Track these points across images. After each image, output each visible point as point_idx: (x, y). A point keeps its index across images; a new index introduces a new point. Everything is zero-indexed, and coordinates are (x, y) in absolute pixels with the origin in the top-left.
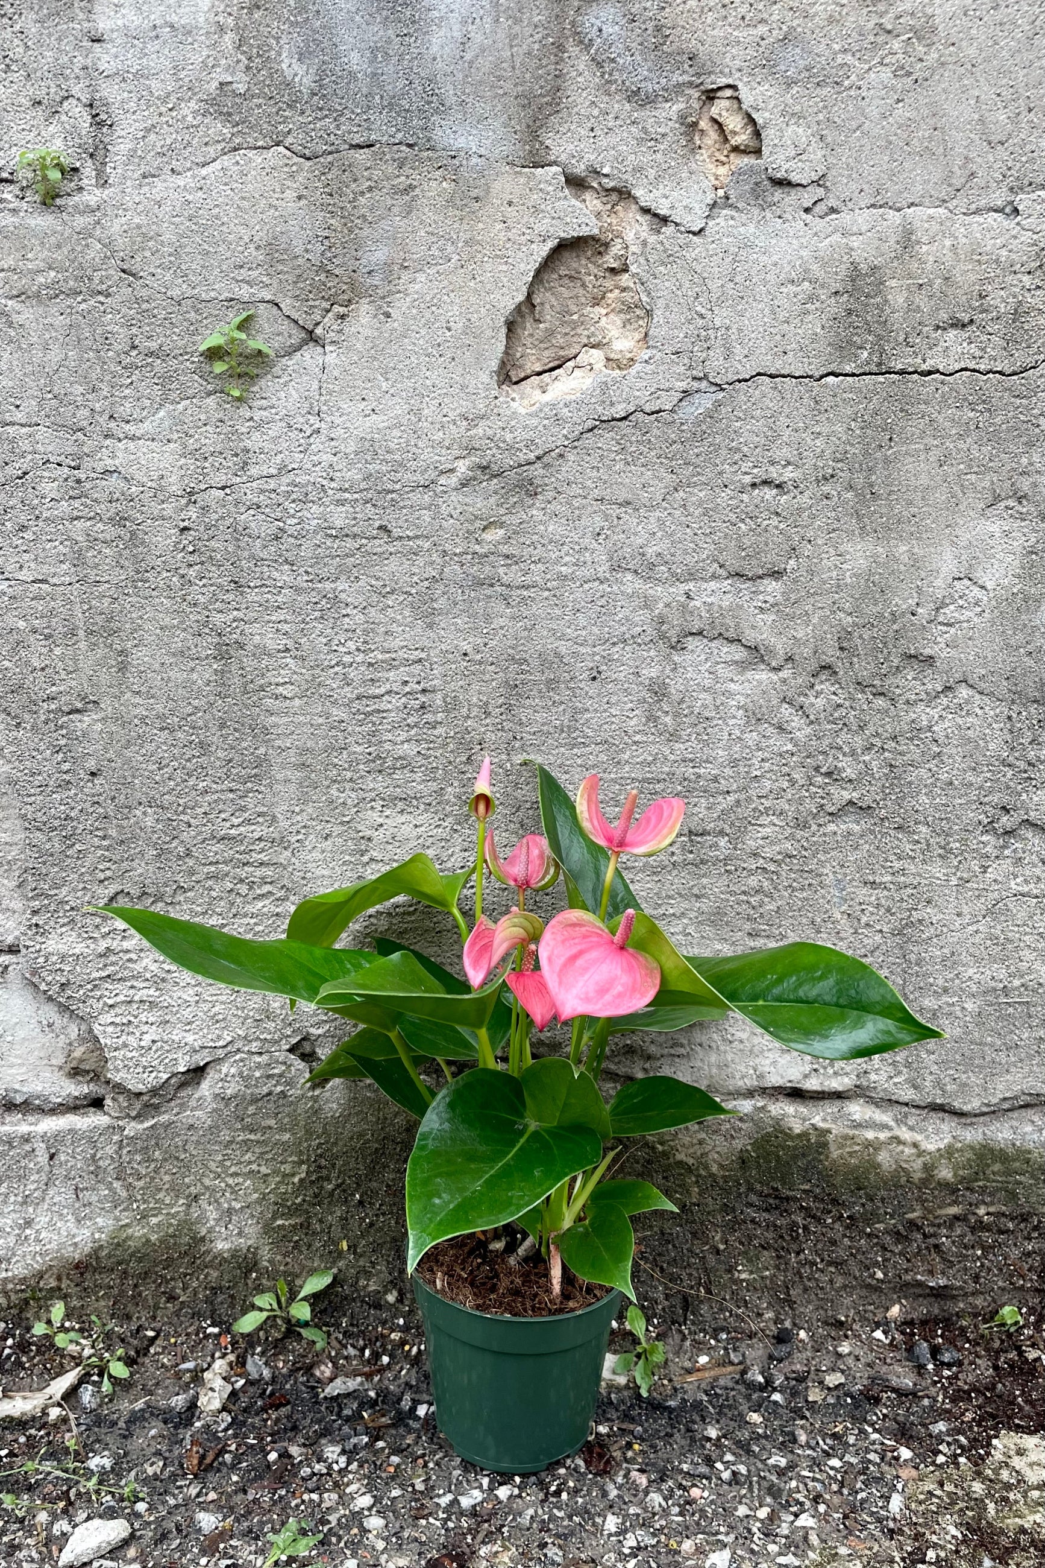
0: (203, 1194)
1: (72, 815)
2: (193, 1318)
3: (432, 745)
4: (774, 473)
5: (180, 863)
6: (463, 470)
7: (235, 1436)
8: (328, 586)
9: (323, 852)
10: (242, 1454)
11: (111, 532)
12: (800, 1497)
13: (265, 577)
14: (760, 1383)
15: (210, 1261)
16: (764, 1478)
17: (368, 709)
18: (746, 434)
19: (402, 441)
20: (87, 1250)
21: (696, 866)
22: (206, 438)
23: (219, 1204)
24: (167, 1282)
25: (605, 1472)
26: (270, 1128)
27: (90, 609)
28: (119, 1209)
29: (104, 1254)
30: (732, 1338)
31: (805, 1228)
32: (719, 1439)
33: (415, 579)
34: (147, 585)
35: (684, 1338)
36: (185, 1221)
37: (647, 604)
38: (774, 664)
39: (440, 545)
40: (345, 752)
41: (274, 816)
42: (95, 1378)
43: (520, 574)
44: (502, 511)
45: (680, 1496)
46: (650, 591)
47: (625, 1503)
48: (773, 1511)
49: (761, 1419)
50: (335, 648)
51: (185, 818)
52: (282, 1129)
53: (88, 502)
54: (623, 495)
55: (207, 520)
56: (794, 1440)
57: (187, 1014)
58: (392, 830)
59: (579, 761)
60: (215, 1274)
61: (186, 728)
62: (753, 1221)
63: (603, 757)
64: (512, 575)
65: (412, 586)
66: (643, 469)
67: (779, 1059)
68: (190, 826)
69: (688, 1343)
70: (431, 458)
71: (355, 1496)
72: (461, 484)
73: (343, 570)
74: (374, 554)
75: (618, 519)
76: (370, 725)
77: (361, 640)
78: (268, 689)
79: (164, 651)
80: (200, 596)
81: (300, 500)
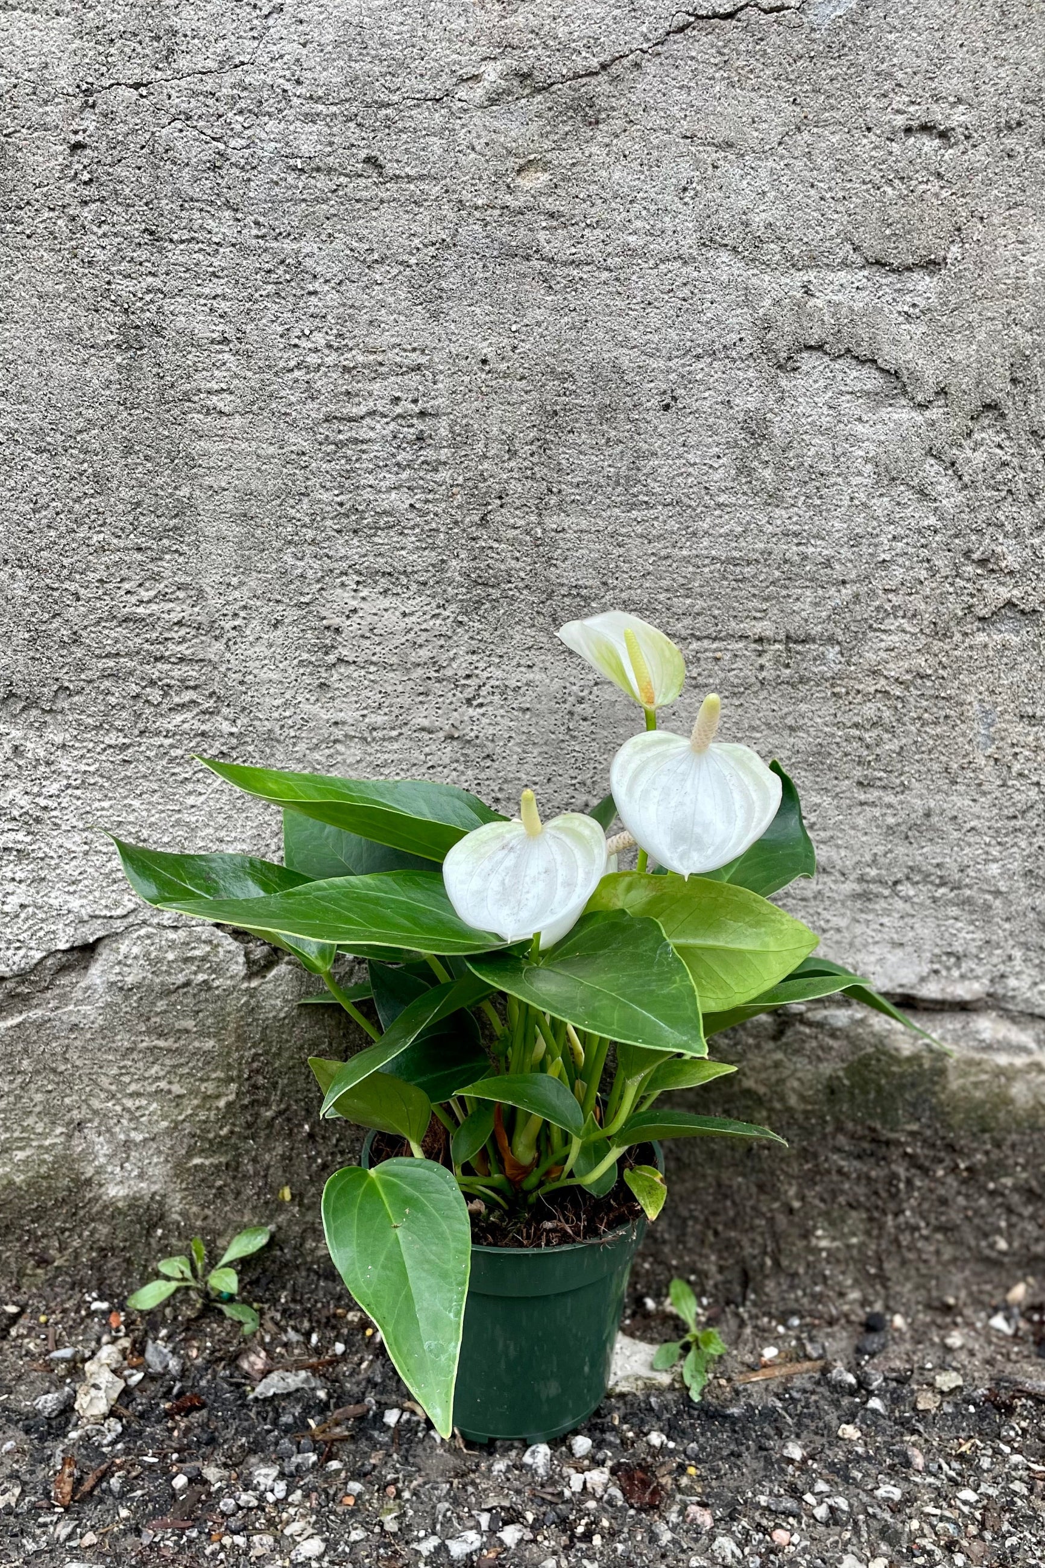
0: (90, 1121)
2: (72, 1289)
3: (430, 497)
4: (938, 114)
5: (65, 652)
6: (493, 77)
7: (127, 1451)
8: (288, 245)
9: (271, 646)
10: (136, 1478)
12: (927, 1543)
13: (195, 227)
14: (850, 1385)
15: (98, 1213)
16: (874, 1516)
17: (341, 437)
18: (902, 52)
19: (405, 28)
21: (793, 686)
22: (113, 11)
23: (112, 1134)
24: (38, 1240)
25: (653, 1506)
26: (187, 1031)
30: (807, 1325)
31: (909, 1182)
32: (804, 1461)
33: (416, 241)
34: (19, 229)
35: (742, 1324)
36: (65, 1157)
37: (748, 297)
38: (920, 398)
39: (454, 191)
40: (306, 500)
41: (201, 591)
43: (568, 243)
44: (547, 144)
45: (760, 1542)
46: (754, 280)
47: (683, 1551)
48: (891, 1562)
49: (859, 1434)
50: (296, 341)
51: (73, 587)
52: (203, 1034)
54: (724, 133)
55: (110, 133)
56: (908, 1463)
57: (71, 869)
58: (370, 618)
59: (639, 529)
60: (104, 1230)
61: (75, 452)
62: (840, 1171)
63: (672, 524)
64: (555, 243)
65: (411, 254)
66: (753, 94)
67: (889, 956)
68: (78, 599)
69: (748, 1331)
70: (447, 56)
71: (298, 1539)
72: (489, 99)
73: (311, 223)
74: (358, 201)
75: (715, 167)
76: (343, 461)
77: (335, 331)
78: (196, 398)
79: (42, 331)
80: (98, 251)
81: (250, 111)
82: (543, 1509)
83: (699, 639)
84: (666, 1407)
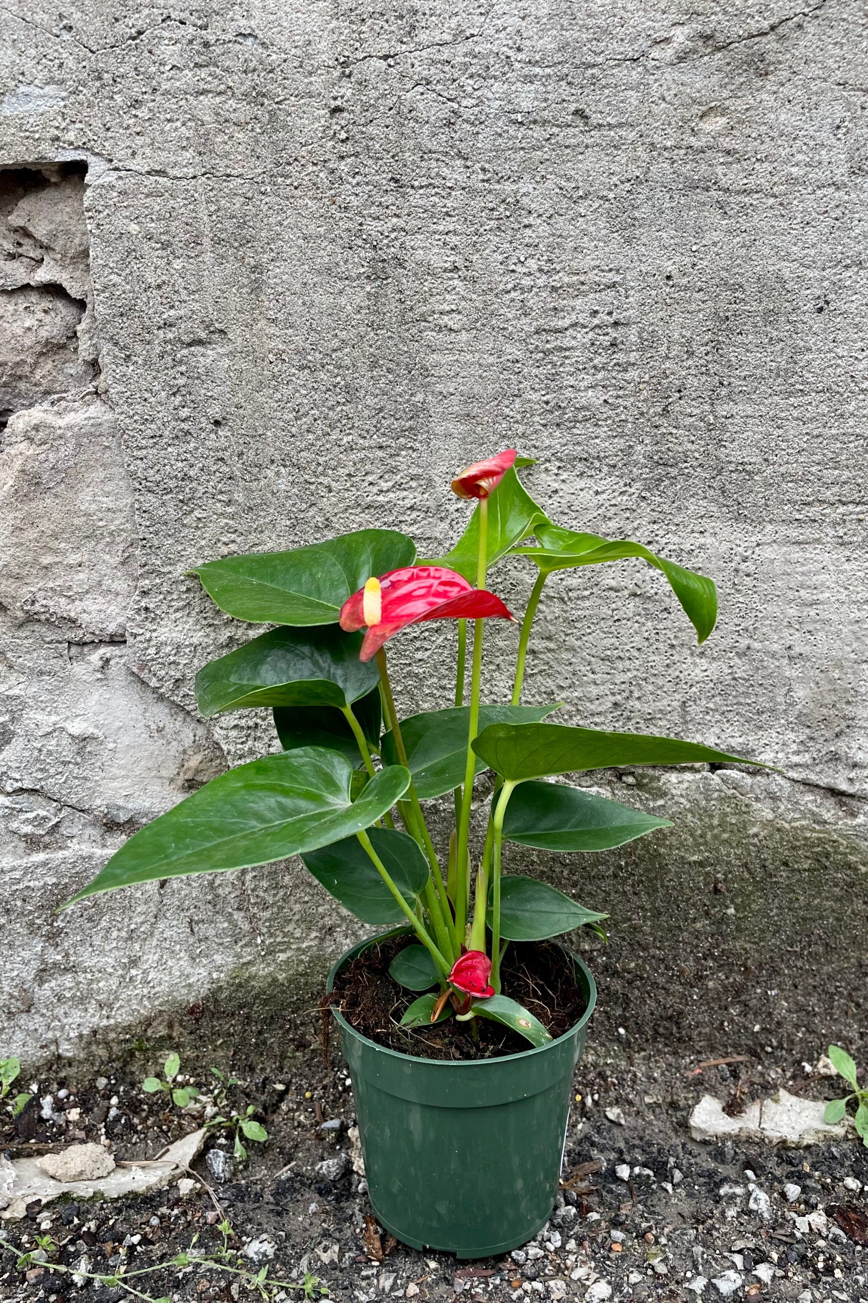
0: (339, 926)
1: (191, 473)
2: (327, 1068)
3: (621, 393)
6: (681, 39)
8: (508, 187)
11: (244, 111)
13: (433, 175)
17: (548, 346)
20: (204, 992)
24: (297, 1027)
27: (218, 210)
28: (240, 944)
29: (223, 996)
33: (615, 179)
34: (288, 182)
36: (318, 957)
39: (648, 136)
40: (518, 400)
41: (430, 480)
42: (222, 1141)
43: (742, 175)
44: (726, 94)
50: (513, 267)
51: (326, 481)
53: (218, 71)
55: (363, 98)
58: (568, 498)
59: (796, 413)
61: (331, 367)
63: (824, 409)
64: (731, 176)
65: (610, 190)
68: (330, 491)
70: (643, 23)
71: (587, 1283)
72: (678, 57)
73: (528, 167)
74: (566, 147)
75: (863, 108)
76: (549, 367)
77: (545, 258)
78: (431, 319)
79: (306, 267)
80: (352, 198)
81: (479, 75)
83: (844, 504)
84: (845, 1155)
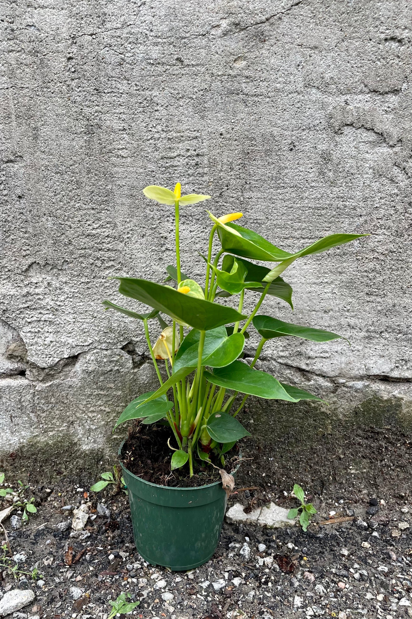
0: (76, 421)
1: (9, 219)
2: (70, 483)
3: (201, 186)
4: (398, 33)
5: (66, 248)
6: (225, 25)
7: (92, 545)
8: (148, 93)
9: (141, 244)
10: (95, 555)
11: (29, 59)
12: (399, 588)
13: (113, 87)
14: (365, 526)
15: (79, 455)
16: (378, 578)
17: (167, 165)
18: (383, 10)
19: (191, 8)
20: (16, 447)
21: (341, 256)
22: (83, 7)
23: (84, 426)
24: (57, 465)
25: (291, 571)
26: (111, 388)
27: (18, 103)
28: (33, 427)
29: (25, 450)
30: (347, 503)
31: (386, 448)
32: (349, 556)
33: (196, 89)
34: (49, 90)
35: (321, 502)
36: (67, 435)
37: (323, 106)
38: (391, 143)
39: (210, 70)
41: (116, 224)
42: (20, 512)
43: (254, 88)
44: (246, 50)
45: (333, 587)
46: (326, 100)
47: (304, 590)
48: (385, 596)
49: (370, 546)
50: (151, 129)
51: (69, 223)
52: (117, 389)
53: (18, 42)
54: (313, 43)
55: (82, 53)
56: (390, 557)
57: (69, 328)
58: (178, 233)
59: (280, 197)
60: (81, 462)
61: (69, 173)
62: (359, 444)
63: (294, 195)
64: (249, 88)
65: (194, 94)
66: (325, 28)
67: (378, 361)
68: (71, 228)
69: (324, 504)
70: (207, 18)
71: (156, 580)
72: (223, 34)
73: (156, 84)
74: (174, 75)
75: (310, 56)
76: (168, 174)
77: (165, 125)
78: (114, 152)
79: (58, 128)
80: (78, 97)
81: (133, 43)
82: (248, 572)
83: (304, 239)
84: (293, 533)
